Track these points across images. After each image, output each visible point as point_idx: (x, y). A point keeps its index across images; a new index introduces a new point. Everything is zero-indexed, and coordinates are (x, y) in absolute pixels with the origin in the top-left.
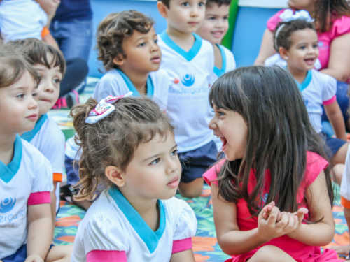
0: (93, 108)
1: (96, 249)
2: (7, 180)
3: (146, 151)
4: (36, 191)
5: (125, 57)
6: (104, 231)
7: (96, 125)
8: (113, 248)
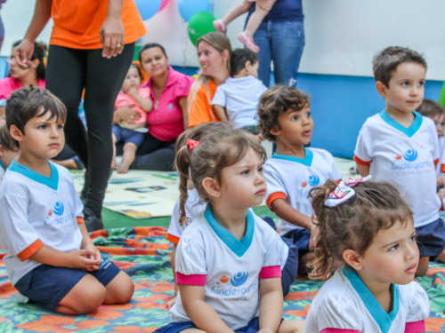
0: (332, 190)
1: (331, 326)
2: (240, 254)
3: (385, 237)
4: (267, 265)
5: (280, 129)
6: (340, 310)
7: (336, 208)
8: (348, 327)
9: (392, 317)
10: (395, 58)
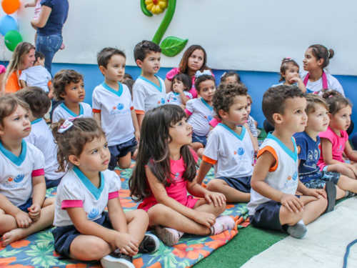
0: (62, 124)
2: (19, 165)
5: (66, 94)
6: (70, 190)
8: (75, 199)
9: (101, 191)
10: (109, 53)
